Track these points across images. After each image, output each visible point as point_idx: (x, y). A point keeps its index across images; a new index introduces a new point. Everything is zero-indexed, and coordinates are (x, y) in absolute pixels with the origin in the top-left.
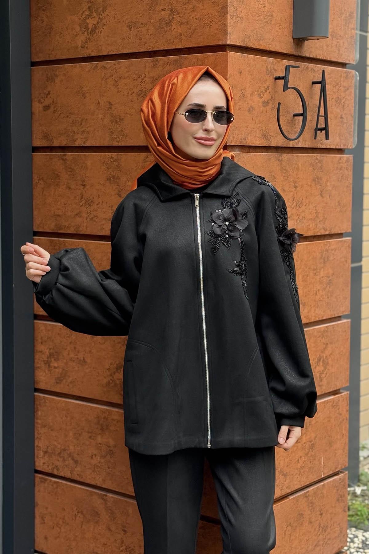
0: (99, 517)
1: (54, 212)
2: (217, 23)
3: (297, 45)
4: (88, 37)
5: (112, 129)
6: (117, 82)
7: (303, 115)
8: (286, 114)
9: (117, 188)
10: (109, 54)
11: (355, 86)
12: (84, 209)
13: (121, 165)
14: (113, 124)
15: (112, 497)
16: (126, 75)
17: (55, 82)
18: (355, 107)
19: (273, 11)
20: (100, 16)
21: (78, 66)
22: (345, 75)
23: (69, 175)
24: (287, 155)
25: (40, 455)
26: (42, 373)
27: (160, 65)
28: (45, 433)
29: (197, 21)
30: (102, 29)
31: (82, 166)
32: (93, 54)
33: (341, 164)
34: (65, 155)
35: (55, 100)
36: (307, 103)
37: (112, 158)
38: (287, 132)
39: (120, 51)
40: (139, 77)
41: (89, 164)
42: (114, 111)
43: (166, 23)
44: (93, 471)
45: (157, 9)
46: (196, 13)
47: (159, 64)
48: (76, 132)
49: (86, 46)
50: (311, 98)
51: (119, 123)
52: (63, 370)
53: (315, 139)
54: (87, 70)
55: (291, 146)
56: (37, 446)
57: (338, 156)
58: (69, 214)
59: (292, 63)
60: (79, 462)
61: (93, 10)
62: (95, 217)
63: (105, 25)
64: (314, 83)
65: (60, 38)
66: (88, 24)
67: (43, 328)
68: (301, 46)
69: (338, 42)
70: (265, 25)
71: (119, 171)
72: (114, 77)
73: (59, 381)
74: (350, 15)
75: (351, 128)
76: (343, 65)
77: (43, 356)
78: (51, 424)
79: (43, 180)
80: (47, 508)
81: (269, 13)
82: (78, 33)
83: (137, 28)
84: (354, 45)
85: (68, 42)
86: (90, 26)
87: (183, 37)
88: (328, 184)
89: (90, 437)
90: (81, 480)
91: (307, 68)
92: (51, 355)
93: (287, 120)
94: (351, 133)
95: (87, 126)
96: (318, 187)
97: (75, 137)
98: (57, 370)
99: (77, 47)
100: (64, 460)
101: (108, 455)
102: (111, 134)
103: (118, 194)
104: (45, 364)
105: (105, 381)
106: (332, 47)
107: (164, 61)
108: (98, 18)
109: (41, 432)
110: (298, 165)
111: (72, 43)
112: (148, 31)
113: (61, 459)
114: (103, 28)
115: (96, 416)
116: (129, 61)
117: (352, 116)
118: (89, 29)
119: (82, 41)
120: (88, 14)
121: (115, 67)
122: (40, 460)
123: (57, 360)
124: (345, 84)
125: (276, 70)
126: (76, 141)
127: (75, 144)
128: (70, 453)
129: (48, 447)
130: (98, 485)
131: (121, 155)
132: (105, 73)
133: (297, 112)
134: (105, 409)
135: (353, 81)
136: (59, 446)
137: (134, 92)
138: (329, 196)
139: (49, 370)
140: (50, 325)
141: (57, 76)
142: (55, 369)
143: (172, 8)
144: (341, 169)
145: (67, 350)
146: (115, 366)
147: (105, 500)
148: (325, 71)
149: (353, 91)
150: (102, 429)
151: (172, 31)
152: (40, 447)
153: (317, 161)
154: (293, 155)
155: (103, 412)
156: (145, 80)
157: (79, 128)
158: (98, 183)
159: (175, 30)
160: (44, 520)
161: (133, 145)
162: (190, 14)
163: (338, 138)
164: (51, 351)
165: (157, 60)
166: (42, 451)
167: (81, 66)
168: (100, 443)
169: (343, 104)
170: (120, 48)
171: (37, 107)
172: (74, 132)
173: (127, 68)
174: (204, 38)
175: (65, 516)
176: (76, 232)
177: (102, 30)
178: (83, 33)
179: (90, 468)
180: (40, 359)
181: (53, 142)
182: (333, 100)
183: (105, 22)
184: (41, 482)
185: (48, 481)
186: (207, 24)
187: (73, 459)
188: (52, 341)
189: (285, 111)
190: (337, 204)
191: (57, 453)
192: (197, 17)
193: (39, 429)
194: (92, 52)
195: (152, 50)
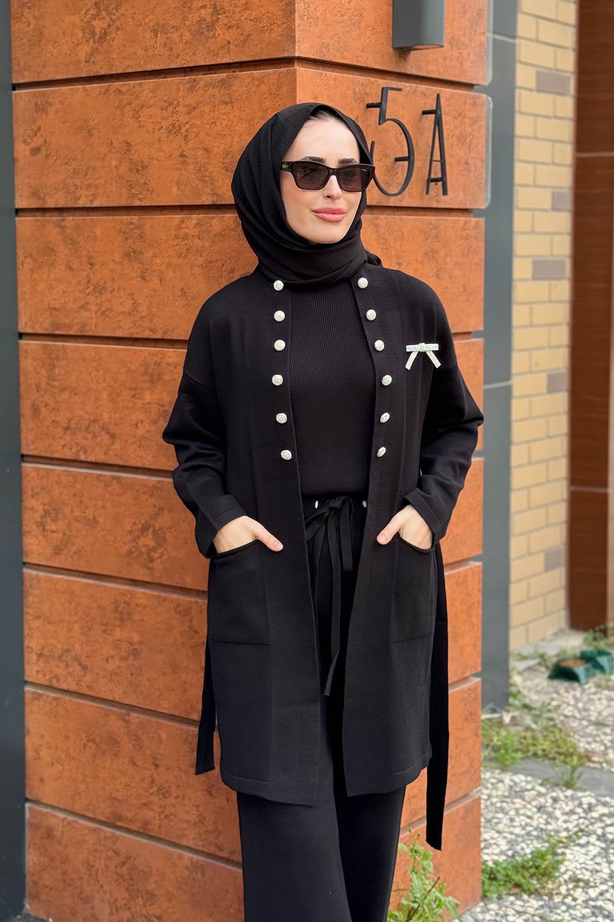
0: (119, 747)
1: (49, 305)
2: (280, 27)
3: (400, 57)
4: (95, 47)
5: (131, 181)
6: (137, 112)
7: (409, 159)
8: (385, 157)
9: (139, 268)
10: (126, 71)
11: (487, 117)
12: (91, 299)
13: (145, 234)
14: (133, 174)
15: (138, 717)
16: (151, 102)
17: (47, 113)
18: (487, 148)
19: (363, 8)
20: (113, 17)
21: (81, 90)
22: (472, 101)
23: (70, 249)
24: (385, 218)
25: (32, 660)
26: (32, 541)
27: (199, 88)
28: (38, 627)
29: (252, 23)
30: (115, 35)
31: (88, 237)
32: (102, 72)
33: (468, 232)
34: (63, 220)
35: (48, 140)
36: (414, 142)
37: (132, 223)
38: (385, 184)
39: (141, 67)
40: (170, 105)
41: (98, 233)
42: (133, 155)
43: (208, 26)
44: (110, 681)
45: (194, 6)
46: (250, 12)
47: (199, 86)
48: (79, 186)
49: (92, 59)
50: (422, 134)
51: (142, 172)
52: (64, 534)
53: (427, 193)
54: (94, 95)
55: (392, 205)
56: (28, 647)
57: (462, 219)
58: (70, 306)
59: (392, 84)
60: (89, 668)
61: (102, 8)
62: (109, 311)
63: (119, 28)
64: (425, 113)
65: (54, 48)
66: (94, 28)
67: (34, 474)
68: (405, 59)
69: (460, 53)
70: (351, 29)
71: (142, 243)
72: (133, 105)
73: (57, 551)
74: (478, 14)
75: (482, 179)
76: (469, 86)
77: (35, 515)
78: (48, 614)
79: (32, 258)
80: (43, 736)
81: (357, 12)
82: (81, 41)
83: (166, 34)
84: (485, 58)
85: (66, 54)
86: (97, 31)
87: (231, 46)
88: (448, 260)
89: (104, 631)
90: (93, 694)
91: (415, 91)
92: (47, 513)
93: (385, 167)
94: (482, 186)
95: (95, 177)
96: (433, 266)
97: (80, 194)
98: (55, 535)
99: (79, 62)
100: (67, 666)
101: (131, 657)
102: (129, 188)
103: (141, 277)
104: (38, 526)
105: (126, 548)
106: (451, 60)
107: (206, 82)
108: (109, 19)
109: (31, 625)
110: (402, 232)
111: (72, 55)
112: (182, 39)
113: (62, 665)
114: (117, 34)
115: (113, 601)
116: (154, 82)
117: (482, 161)
118: (96, 35)
119: (86, 52)
120: (94, 13)
121: (134, 90)
122: (32, 667)
123: (55, 520)
124: (472, 114)
125: (367, 94)
126: (79, 199)
127: (78, 204)
128: (76, 655)
129: (43, 648)
130: (117, 699)
131: (145, 219)
132: (120, 100)
133: (399, 155)
134: (125, 589)
135: (484, 110)
136: (60, 646)
137: (162, 127)
138: (450, 278)
139: (44, 536)
140: (44, 469)
141: (50, 104)
142: (53, 534)
143: (215, 4)
144: (467, 238)
145: (70, 506)
146: (140, 526)
147: (127, 722)
148: (441, 96)
149: (483, 123)
150: (122, 620)
151: (216, 38)
152: (31, 648)
153: (431, 227)
154: (394, 218)
155: (123, 594)
156: (178, 109)
157: (83, 180)
158: (113, 261)
159: (221, 36)
160: (39, 755)
161: (162, 204)
162: (242, 13)
163: (461, 193)
164: (47, 507)
165: (195, 80)
166: (34, 654)
167: (85, 90)
168: (119, 640)
169: (469, 143)
170: (142, 62)
171: (21, 150)
172: (76, 186)
173: (151, 92)
174: (262, 48)
175: (68, 748)
176: (82, 332)
177: (115, 37)
178: (88, 41)
179: (104, 677)
180: (30, 520)
181: (45, 202)
182: (454, 138)
183: (120, 24)
184: (35, 699)
185: (44, 697)
186: (266, 28)
187: (80, 664)
188: (48, 492)
189: (383, 153)
190: (461, 289)
191: (56, 655)
192: (252, 18)
193: (31, 622)
194: (101, 68)
195: (188, 66)
